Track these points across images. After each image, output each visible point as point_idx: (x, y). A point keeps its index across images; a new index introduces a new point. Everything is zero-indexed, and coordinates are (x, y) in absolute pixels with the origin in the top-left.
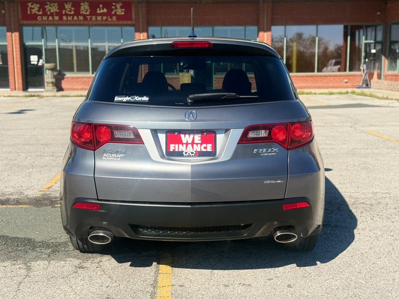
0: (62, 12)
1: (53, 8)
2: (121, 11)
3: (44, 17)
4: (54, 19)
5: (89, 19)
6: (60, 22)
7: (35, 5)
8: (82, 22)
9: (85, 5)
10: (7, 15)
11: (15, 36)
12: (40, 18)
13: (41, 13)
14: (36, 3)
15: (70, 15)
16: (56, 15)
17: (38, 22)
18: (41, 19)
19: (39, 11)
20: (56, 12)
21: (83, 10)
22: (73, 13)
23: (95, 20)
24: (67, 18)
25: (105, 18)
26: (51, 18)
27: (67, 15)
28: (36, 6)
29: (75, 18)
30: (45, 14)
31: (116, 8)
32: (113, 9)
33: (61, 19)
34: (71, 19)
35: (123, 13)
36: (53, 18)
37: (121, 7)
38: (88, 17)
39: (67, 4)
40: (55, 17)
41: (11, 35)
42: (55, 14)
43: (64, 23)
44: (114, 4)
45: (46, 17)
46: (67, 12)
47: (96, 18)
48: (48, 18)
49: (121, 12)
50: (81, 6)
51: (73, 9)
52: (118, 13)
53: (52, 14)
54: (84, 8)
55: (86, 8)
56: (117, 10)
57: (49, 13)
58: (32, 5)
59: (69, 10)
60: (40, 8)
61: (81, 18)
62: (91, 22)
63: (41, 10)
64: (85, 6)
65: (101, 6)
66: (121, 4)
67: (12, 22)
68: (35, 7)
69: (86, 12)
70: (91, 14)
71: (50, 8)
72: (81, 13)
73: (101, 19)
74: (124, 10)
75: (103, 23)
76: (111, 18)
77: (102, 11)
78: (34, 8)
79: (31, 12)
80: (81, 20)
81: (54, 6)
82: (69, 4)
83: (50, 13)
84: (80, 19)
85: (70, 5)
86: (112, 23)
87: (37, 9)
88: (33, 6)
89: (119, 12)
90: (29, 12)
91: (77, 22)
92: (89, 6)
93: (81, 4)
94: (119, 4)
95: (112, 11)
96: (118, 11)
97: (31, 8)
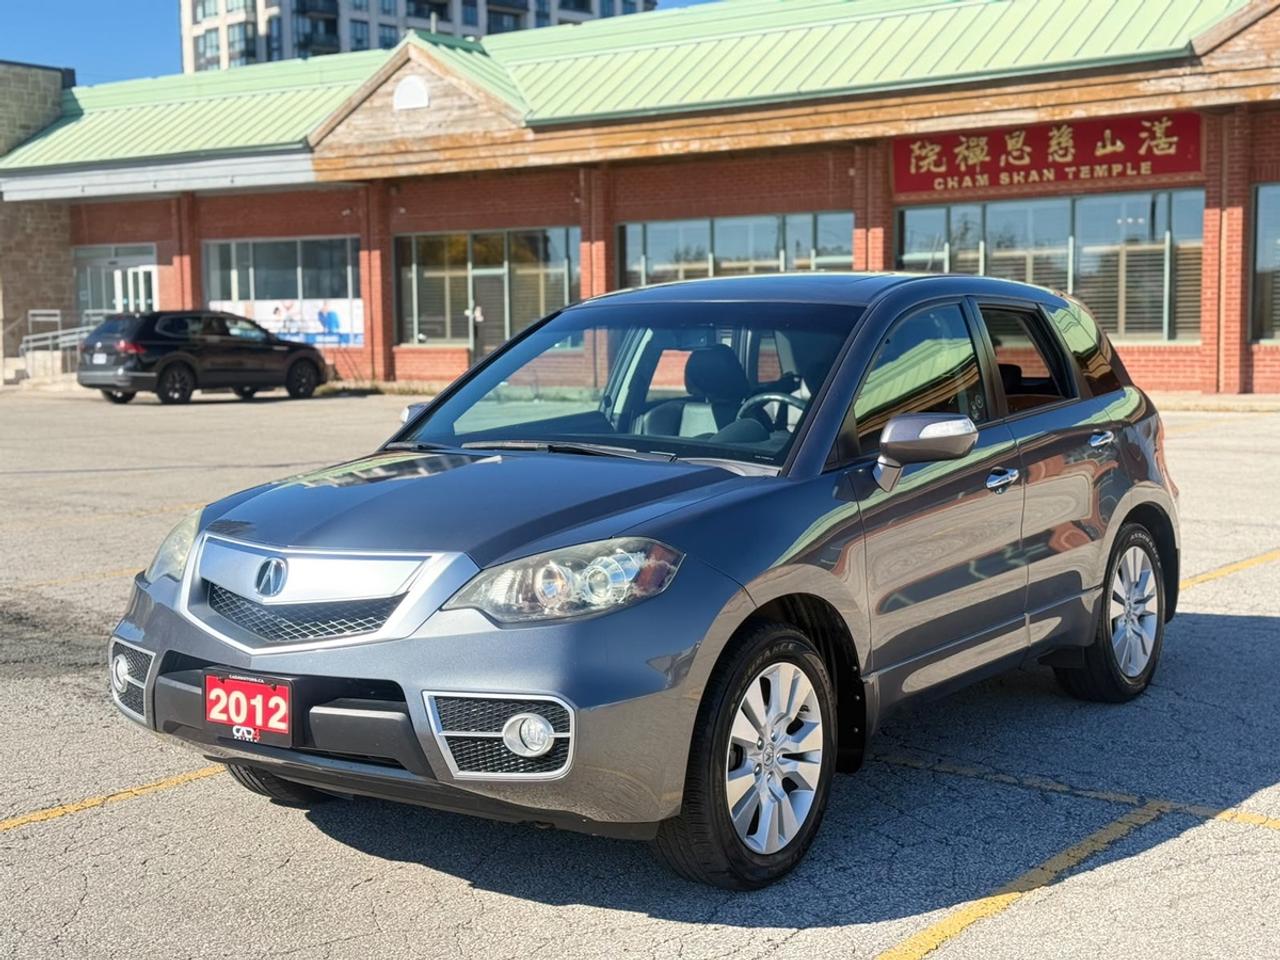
0: (999, 161)
1: (974, 153)
2: (1165, 143)
3: (949, 179)
4: (977, 184)
5: (1071, 176)
6: (992, 192)
7: (929, 147)
8: (1051, 188)
9: (1060, 137)
10: (857, 182)
11: (874, 238)
12: (940, 184)
13: (943, 169)
14: (932, 143)
15: (1018, 169)
16: (982, 173)
17: (935, 196)
18: (942, 187)
19: (937, 164)
20: (983, 164)
21: (1056, 152)
22: (1026, 161)
23: (1088, 176)
24: (1011, 177)
25: (1117, 168)
26: (967, 181)
27: (1010, 169)
28: (932, 150)
29: (1034, 175)
30: (953, 171)
31: (1153, 136)
32: (1143, 141)
33: (994, 181)
34: (1022, 181)
35: (1172, 151)
36: (974, 181)
37: (1168, 133)
38: (1067, 170)
39: (1012, 138)
40: (979, 177)
41: (864, 236)
42: (978, 169)
43: (1004, 191)
44: (1147, 124)
45: (956, 178)
46: (1011, 160)
47: (1092, 171)
48: (960, 182)
49: (1166, 146)
50: (1051, 138)
51: (1028, 149)
52: (1157, 152)
53: (971, 171)
54: (1059, 144)
55: (1063, 145)
56: (1154, 143)
57: (963, 168)
58: (920, 148)
59: (1015, 154)
60: (940, 155)
61: (1049, 174)
62: (1075, 186)
63: (944, 159)
64: (1061, 140)
65: (1108, 133)
66: (1169, 124)
67: (870, 199)
68: (931, 154)
69: (1065, 155)
70: (1077, 162)
71: (966, 153)
72: (1050, 159)
73: (1106, 174)
74: (1175, 139)
75: (1113, 183)
76: (1136, 167)
77: (1109, 149)
78: (925, 158)
79: (918, 167)
80: (1049, 181)
81: (978, 146)
82: (1019, 136)
83: (967, 165)
84: (1045, 179)
85: (1021, 139)
86: (1139, 181)
87: (934, 158)
88: (924, 152)
89: (1163, 146)
90: (913, 170)
91: (1039, 189)
92: (1072, 138)
93: (1051, 134)
94: (1161, 122)
95: (1140, 147)
96: (1157, 146)
97: (920, 158)
